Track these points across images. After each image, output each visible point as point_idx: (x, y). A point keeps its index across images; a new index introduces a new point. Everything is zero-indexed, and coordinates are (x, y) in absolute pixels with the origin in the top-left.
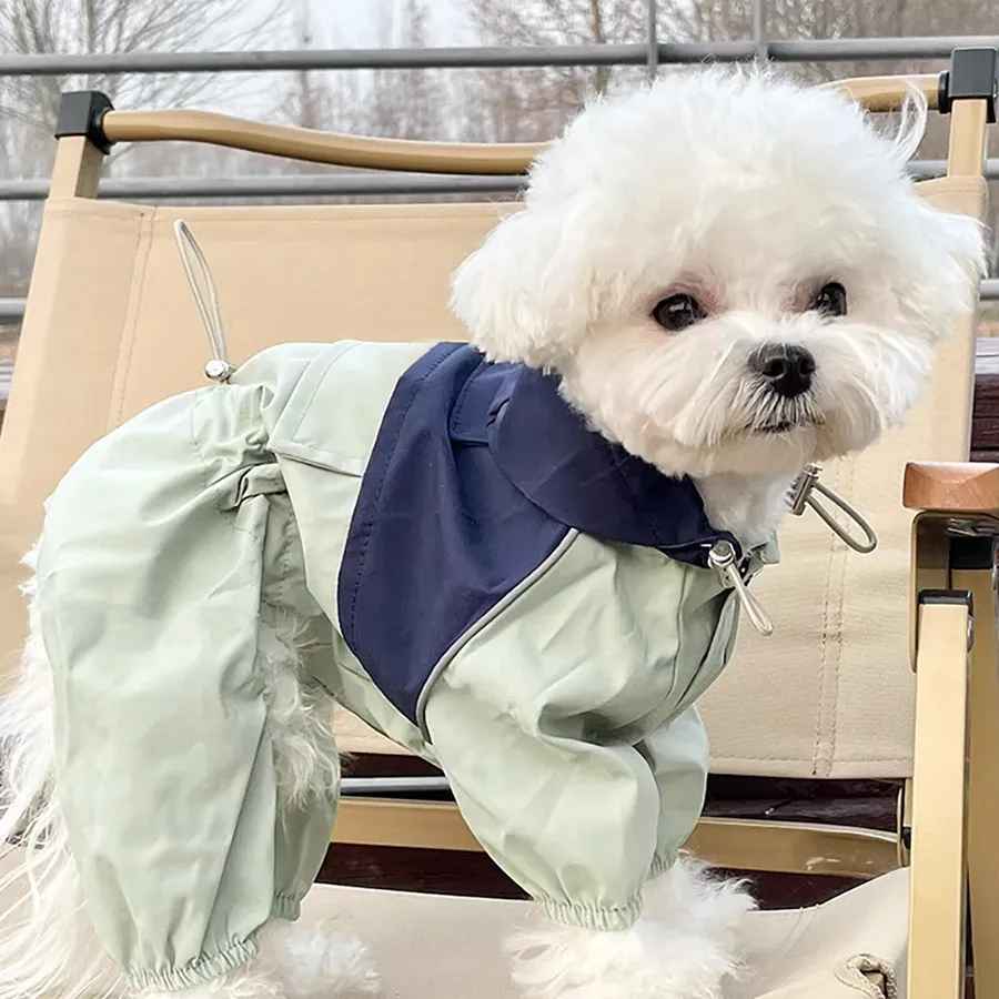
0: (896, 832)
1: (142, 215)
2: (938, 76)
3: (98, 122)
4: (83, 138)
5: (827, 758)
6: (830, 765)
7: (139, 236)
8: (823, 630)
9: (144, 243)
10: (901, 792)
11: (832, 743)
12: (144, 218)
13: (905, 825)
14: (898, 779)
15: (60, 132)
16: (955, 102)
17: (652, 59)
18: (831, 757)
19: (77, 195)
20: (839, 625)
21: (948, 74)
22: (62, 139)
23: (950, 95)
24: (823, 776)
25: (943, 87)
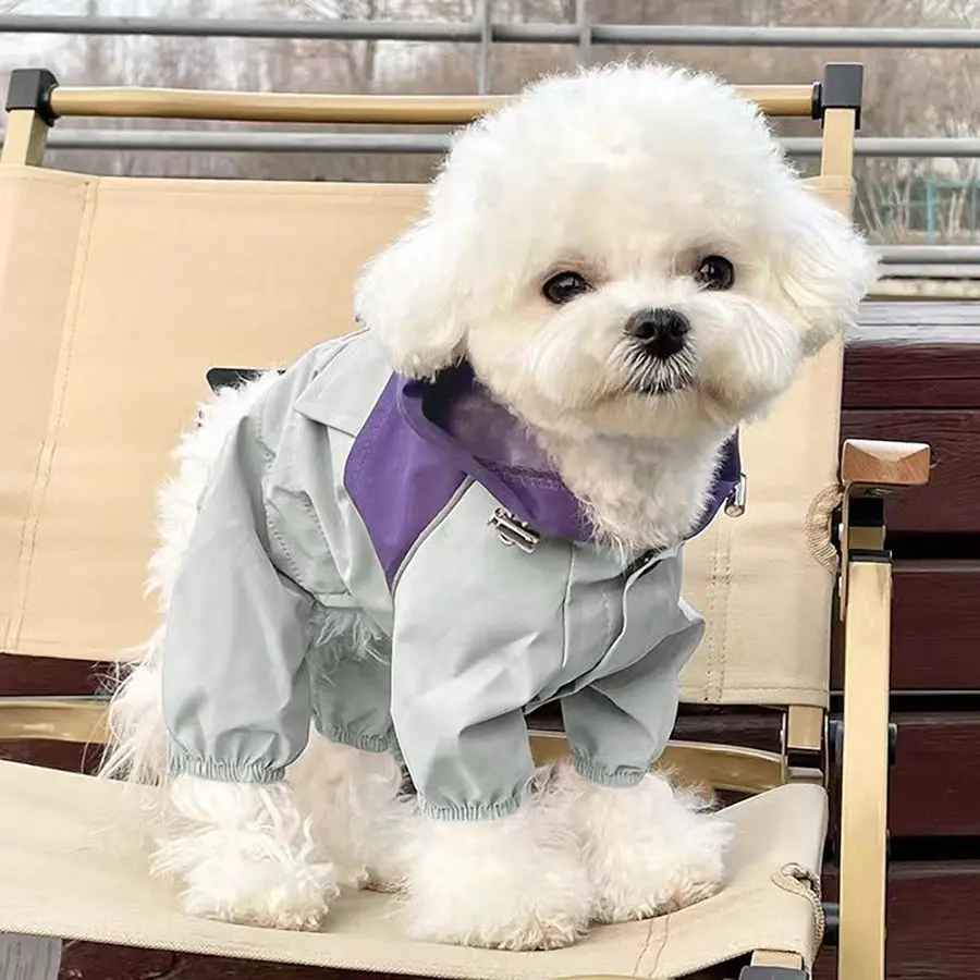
0: (780, 753)
1: (87, 184)
2: (812, 87)
3: (46, 98)
4: (32, 112)
5: (718, 685)
6: (720, 691)
7: (85, 201)
8: (713, 573)
9: (89, 207)
10: (784, 715)
11: (722, 673)
12: (90, 186)
13: (789, 746)
14: (782, 706)
15: (11, 106)
16: (827, 110)
17: (486, 37)
18: (722, 685)
19: (27, 164)
20: (728, 569)
21: (820, 86)
22: (13, 112)
23: (823, 104)
24: (714, 702)
25: (817, 97)
